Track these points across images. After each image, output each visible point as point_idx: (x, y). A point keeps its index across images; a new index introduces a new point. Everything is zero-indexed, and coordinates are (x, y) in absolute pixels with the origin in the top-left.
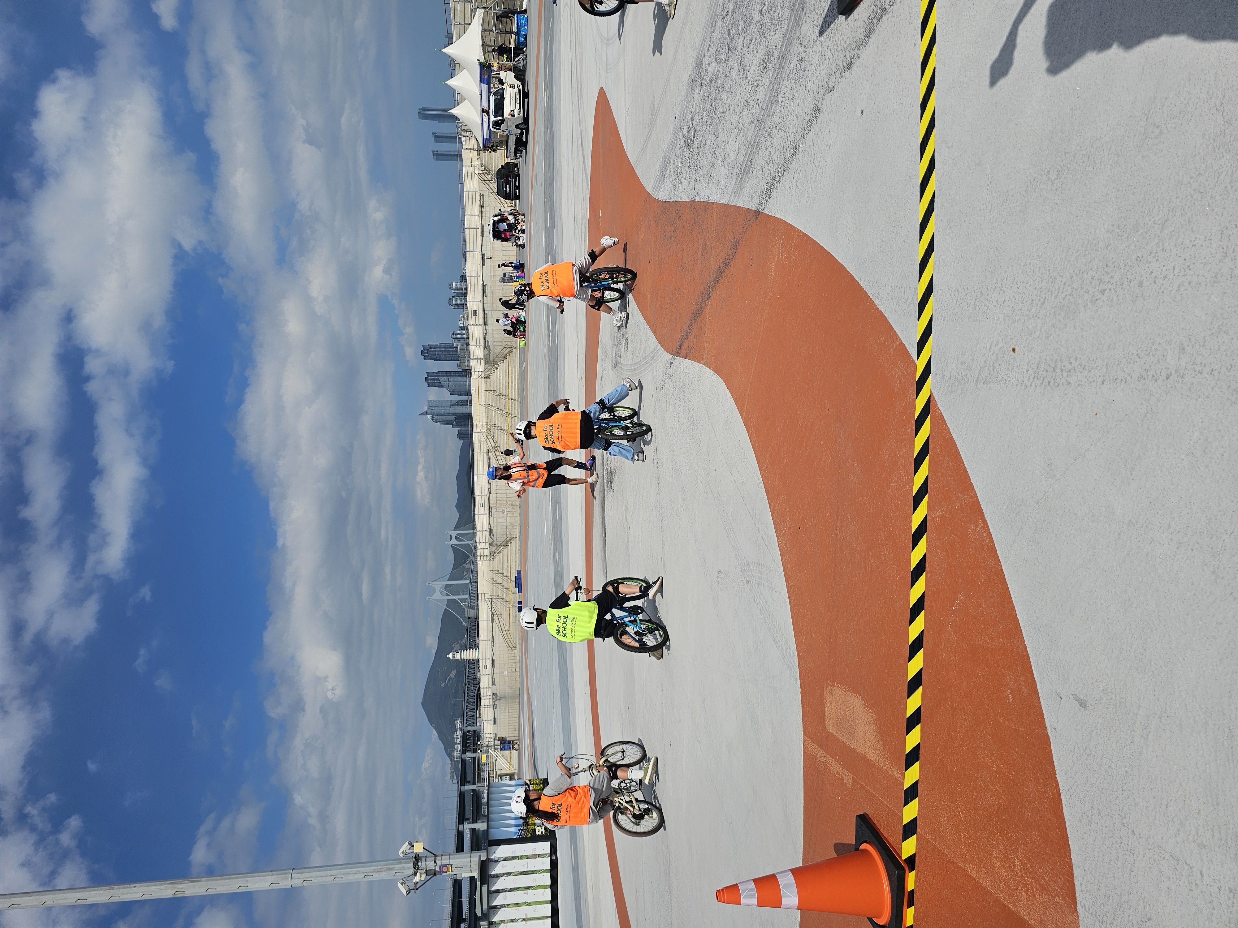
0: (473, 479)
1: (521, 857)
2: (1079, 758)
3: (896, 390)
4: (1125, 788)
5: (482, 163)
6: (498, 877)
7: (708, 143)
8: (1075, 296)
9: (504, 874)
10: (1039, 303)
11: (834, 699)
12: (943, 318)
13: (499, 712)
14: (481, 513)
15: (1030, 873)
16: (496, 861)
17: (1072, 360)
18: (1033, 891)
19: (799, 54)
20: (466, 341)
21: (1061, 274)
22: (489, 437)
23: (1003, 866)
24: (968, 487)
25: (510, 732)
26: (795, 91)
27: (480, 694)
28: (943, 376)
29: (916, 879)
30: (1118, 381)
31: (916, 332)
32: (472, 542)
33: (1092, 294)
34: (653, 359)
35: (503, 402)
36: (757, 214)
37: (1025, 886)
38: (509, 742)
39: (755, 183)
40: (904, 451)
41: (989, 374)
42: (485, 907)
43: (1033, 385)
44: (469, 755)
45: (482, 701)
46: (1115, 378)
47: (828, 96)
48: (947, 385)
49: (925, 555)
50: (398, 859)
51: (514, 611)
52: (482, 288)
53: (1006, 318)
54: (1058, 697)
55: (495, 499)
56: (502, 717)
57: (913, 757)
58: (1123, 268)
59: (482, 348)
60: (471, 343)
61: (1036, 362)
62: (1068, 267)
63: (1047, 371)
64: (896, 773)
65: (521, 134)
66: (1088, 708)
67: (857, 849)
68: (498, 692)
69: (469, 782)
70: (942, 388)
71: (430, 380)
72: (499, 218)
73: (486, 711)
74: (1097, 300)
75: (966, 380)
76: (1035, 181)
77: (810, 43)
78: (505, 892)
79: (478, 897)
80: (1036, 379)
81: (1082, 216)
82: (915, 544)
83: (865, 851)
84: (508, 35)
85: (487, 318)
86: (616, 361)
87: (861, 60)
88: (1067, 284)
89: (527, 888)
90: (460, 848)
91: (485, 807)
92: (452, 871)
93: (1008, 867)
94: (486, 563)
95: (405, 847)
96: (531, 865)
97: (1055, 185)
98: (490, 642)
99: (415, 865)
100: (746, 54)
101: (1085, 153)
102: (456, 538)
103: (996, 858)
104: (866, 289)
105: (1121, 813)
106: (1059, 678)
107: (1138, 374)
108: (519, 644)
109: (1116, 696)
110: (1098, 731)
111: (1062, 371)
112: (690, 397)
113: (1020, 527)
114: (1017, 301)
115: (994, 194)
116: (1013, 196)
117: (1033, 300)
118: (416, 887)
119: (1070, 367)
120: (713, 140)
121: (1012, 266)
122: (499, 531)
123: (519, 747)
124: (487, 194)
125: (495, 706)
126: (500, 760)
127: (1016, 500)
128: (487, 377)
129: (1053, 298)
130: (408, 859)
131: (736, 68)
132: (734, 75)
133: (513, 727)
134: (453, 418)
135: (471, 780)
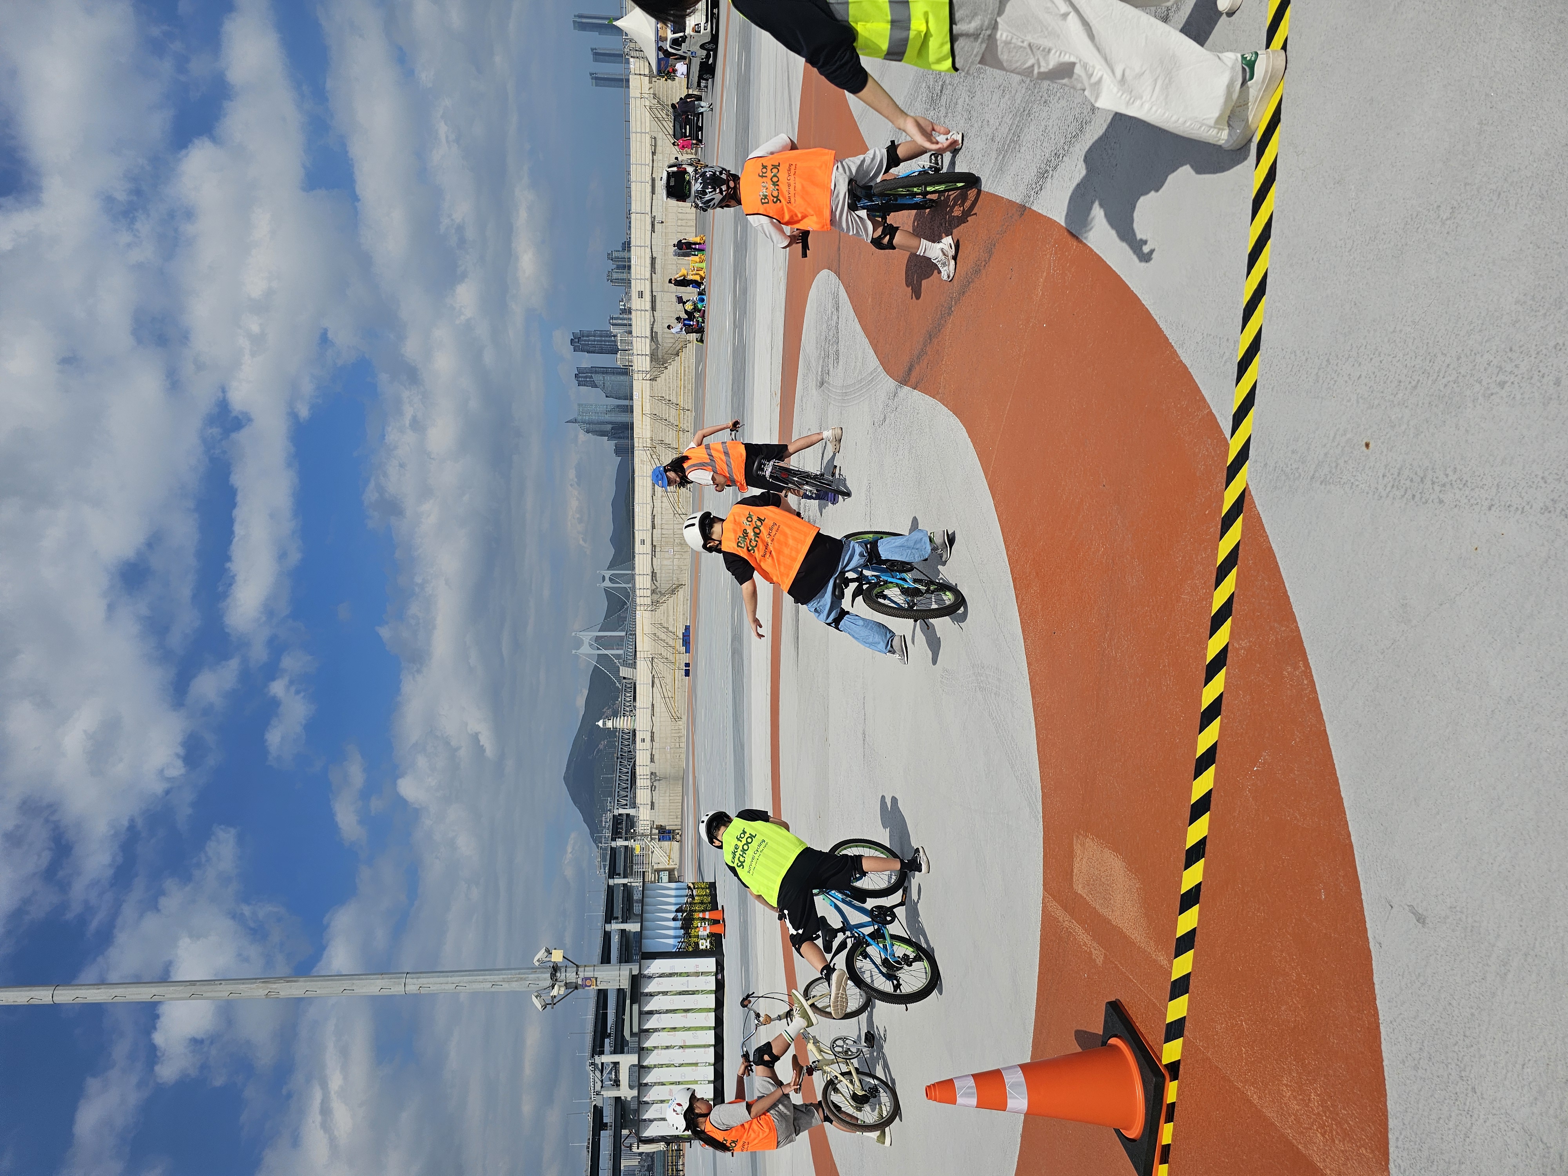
0: (633, 509)
1: (680, 975)
2: (1409, 985)
3: (1198, 474)
4: (1468, 1033)
5: (654, 94)
6: (651, 995)
7: (960, 102)
8: (1462, 384)
9: (659, 993)
10: (1409, 387)
11: (1086, 853)
12: (1271, 387)
13: (657, 795)
14: (642, 551)
15: (1331, 1112)
16: (650, 977)
17: (1449, 471)
18: (1332, 1135)
20: (628, 328)
21: (1444, 352)
22: (654, 456)
23: (1295, 1097)
24: (1289, 617)
25: (671, 820)
27: (635, 773)
28: (1266, 464)
29: (1178, 1091)
30: (1512, 509)
31: (1232, 400)
32: (630, 585)
33: (1486, 386)
34: (871, 383)
35: (673, 412)
36: (1023, 209)
37: (1322, 1126)
38: (669, 832)
39: (1022, 166)
40: (1204, 556)
41: (1330, 472)
42: (636, 1029)
43: (1391, 495)
44: (620, 843)
45: (638, 781)
46: (1507, 505)
48: (1271, 477)
49: (1221, 695)
50: (532, 968)
51: (680, 675)
52: (650, 262)
53: (1360, 400)
54: (1388, 905)
55: (659, 536)
56: (661, 801)
57: (1185, 943)
58: (1533, 357)
59: (648, 341)
60: (634, 334)
61: (1398, 466)
62: (1455, 344)
63: (1412, 480)
64: (1162, 958)
65: (708, 56)
66: (1427, 925)
67: (1104, 1043)
68: (657, 772)
69: (619, 874)
70: (1263, 481)
71: (582, 377)
72: (675, 169)
73: (642, 793)
74: (1492, 394)
75: (1297, 475)
76: (1419, 217)
78: (660, 1013)
79: (627, 1017)
80: (1395, 489)
81: (1481, 276)
82: (1209, 678)
83: (1115, 1047)
85: (655, 301)
86: (823, 379)
88: (1451, 367)
89: (686, 1011)
90: (606, 959)
91: (637, 904)
92: (596, 985)
93: (1301, 1100)
94: (647, 614)
95: (541, 954)
96: (693, 983)
97: (1447, 227)
98: (650, 711)
99: (553, 976)
101: (1495, 188)
102: (610, 580)
103: (1286, 1085)
104: (1167, 332)
105: (1459, 1063)
106: (1391, 881)
107: (1542, 505)
108: (684, 714)
109: (1467, 917)
110: (1439, 957)
111: (1433, 483)
112: (918, 441)
113: (1354, 681)
114: (1377, 379)
115: (1358, 228)
116: (1384, 234)
117: (1400, 382)
118: (554, 1002)
119: (1446, 480)
120: (967, 100)
121: (1375, 330)
122: (664, 575)
123: (681, 839)
124: (660, 136)
125: (653, 788)
126: (657, 851)
127: (1352, 643)
128: (653, 379)
129: (1430, 382)
130: (544, 968)
133: (674, 814)
134: (609, 427)
135: (622, 872)
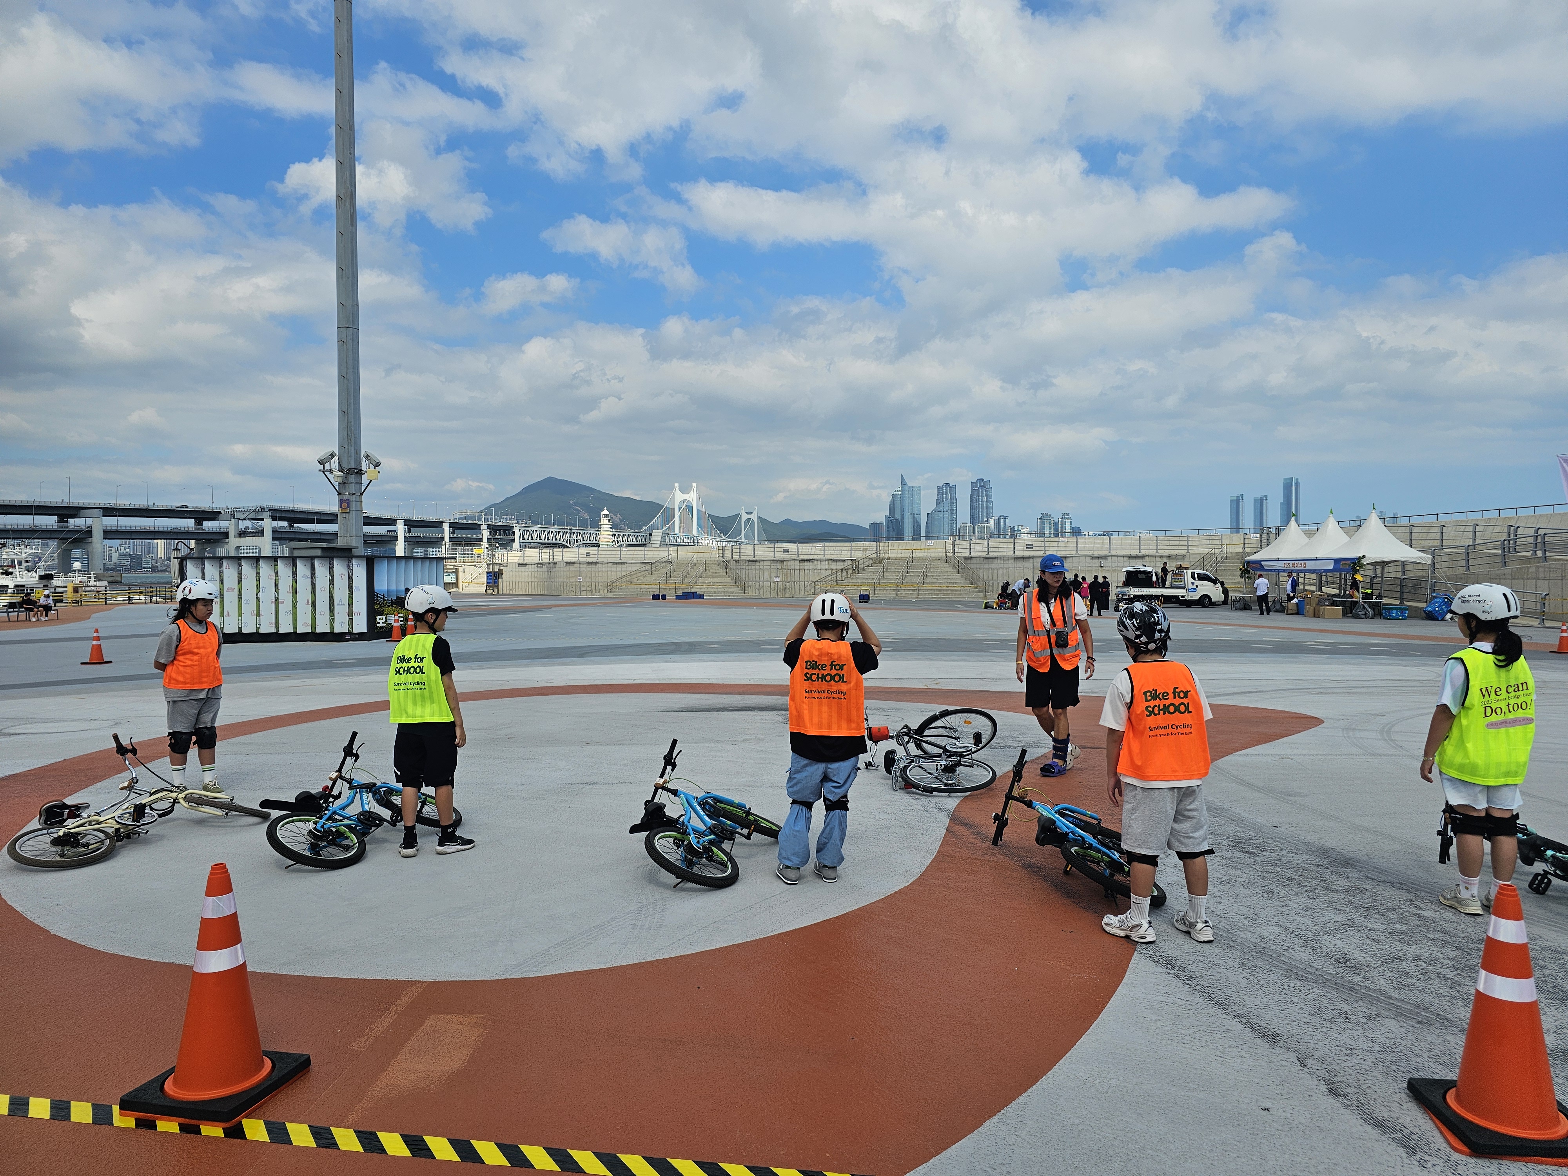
0: (819, 542)
1: (351, 597)
5: (1226, 558)
6: (330, 568)
7: (1238, 872)
9: (332, 576)
11: (467, 1028)
13: (533, 570)
14: (777, 550)
16: (349, 567)
19: (1355, 1015)
20: (996, 534)
22: (871, 562)
25: (508, 584)
26: (1302, 1005)
27: (556, 547)
29: (214, 1137)
32: (743, 539)
35: (916, 580)
38: (496, 582)
40: (782, 1153)
42: (297, 553)
44: (485, 533)
45: (547, 550)
47: (1292, 1057)
51: (654, 590)
55: (793, 567)
56: (527, 574)
57: (370, 1143)
59: (985, 554)
60: (991, 541)
64: (355, 1116)
67: (266, 1054)
68: (557, 569)
69: (453, 533)
71: (946, 490)
73: (535, 555)
77: (1371, 1031)
78: (312, 578)
79: (309, 544)
83: (261, 1066)
84: (1398, 595)
87: (1342, 1110)
89: (314, 605)
90: (368, 522)
91: (423, 553)
92: (341, 513)
94: (716, 556)
98: (618, 560)
99: (352, 471)
100: (1359, 934)
102: (748, 520)
108: (614, 595)
118: (326, 472)
122: (754, 572)
123: (489, 594)
125: (540, 564)
126: (476, 571)
128: (947, 560)
130: (360, 462)
131: (1340, 918)
132: (1330, 915)
133: (514, 587)
134: (898, 516)
135: (455, 536)
